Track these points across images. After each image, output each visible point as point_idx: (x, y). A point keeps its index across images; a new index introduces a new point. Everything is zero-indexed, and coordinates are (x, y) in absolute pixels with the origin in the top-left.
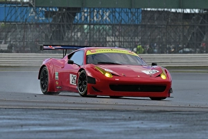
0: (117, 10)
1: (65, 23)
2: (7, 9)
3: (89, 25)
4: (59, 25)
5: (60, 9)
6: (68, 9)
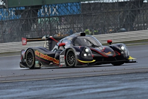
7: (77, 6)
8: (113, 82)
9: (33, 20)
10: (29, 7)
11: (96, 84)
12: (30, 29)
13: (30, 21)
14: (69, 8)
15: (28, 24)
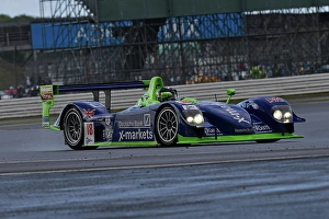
0: (221, 16)
1: (145, 41)
2: (56, 29)
3: (181, 42)
4: (136, 47)
5: (135, 22)
6: (147, 21)
7: (235, 19)
8: (308, 172)
9: (149, 48)
10: (141, 20)
11: (274, 176)
12: (143, 64)
13: (142, 48)
14: (220, 24)
15: (138, 55)
